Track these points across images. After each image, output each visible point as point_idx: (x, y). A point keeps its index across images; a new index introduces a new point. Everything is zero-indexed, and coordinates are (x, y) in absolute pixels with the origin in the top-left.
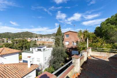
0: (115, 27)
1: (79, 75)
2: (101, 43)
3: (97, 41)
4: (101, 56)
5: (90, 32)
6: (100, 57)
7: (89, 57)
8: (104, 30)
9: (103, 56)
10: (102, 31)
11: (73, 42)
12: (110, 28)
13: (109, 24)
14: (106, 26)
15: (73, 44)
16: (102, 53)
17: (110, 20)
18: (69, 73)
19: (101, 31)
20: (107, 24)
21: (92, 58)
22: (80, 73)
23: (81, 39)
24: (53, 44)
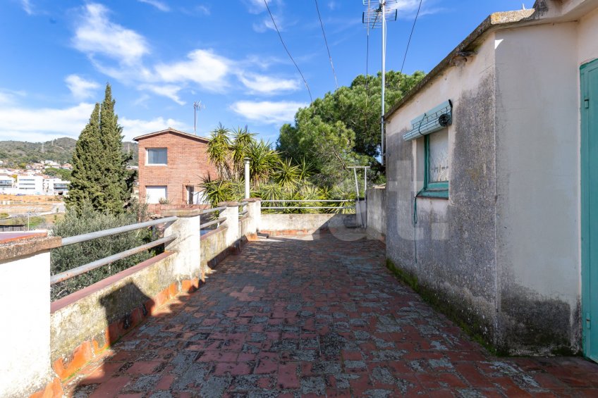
0: (332, 131)
1: (196, 285)
2: (294, 184)
3: (282, 177)
4: (292, 228)
5: (258, 142)
6: (290, 231)
7: (252, 235)
8: (303, 139)
9: (299, 227)
10: (298, 141)
11: (191, 189)
12: (321, 131)
13: (317, 118)
14: (310, 122)
15: (191, 196)
16: (297, 217)
17: (320, 105)
18: (139, 273)
19: (296, 142)
20: (312, 117)
21: (264, 239)
22: (200, 281)
23: (224, 170)
24: (54, 211)
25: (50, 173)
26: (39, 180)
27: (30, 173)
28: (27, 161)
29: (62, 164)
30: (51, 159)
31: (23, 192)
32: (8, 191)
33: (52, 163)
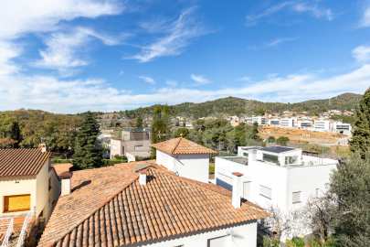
24: (337, 144)
25: (334, 118)
26: (327, 122)
27: (322, 118)
28: (320, 111)
29: (343, 111)
30: (335, 108)
31: (317, 130)
32: (309, 129)
33: (335, 111)
